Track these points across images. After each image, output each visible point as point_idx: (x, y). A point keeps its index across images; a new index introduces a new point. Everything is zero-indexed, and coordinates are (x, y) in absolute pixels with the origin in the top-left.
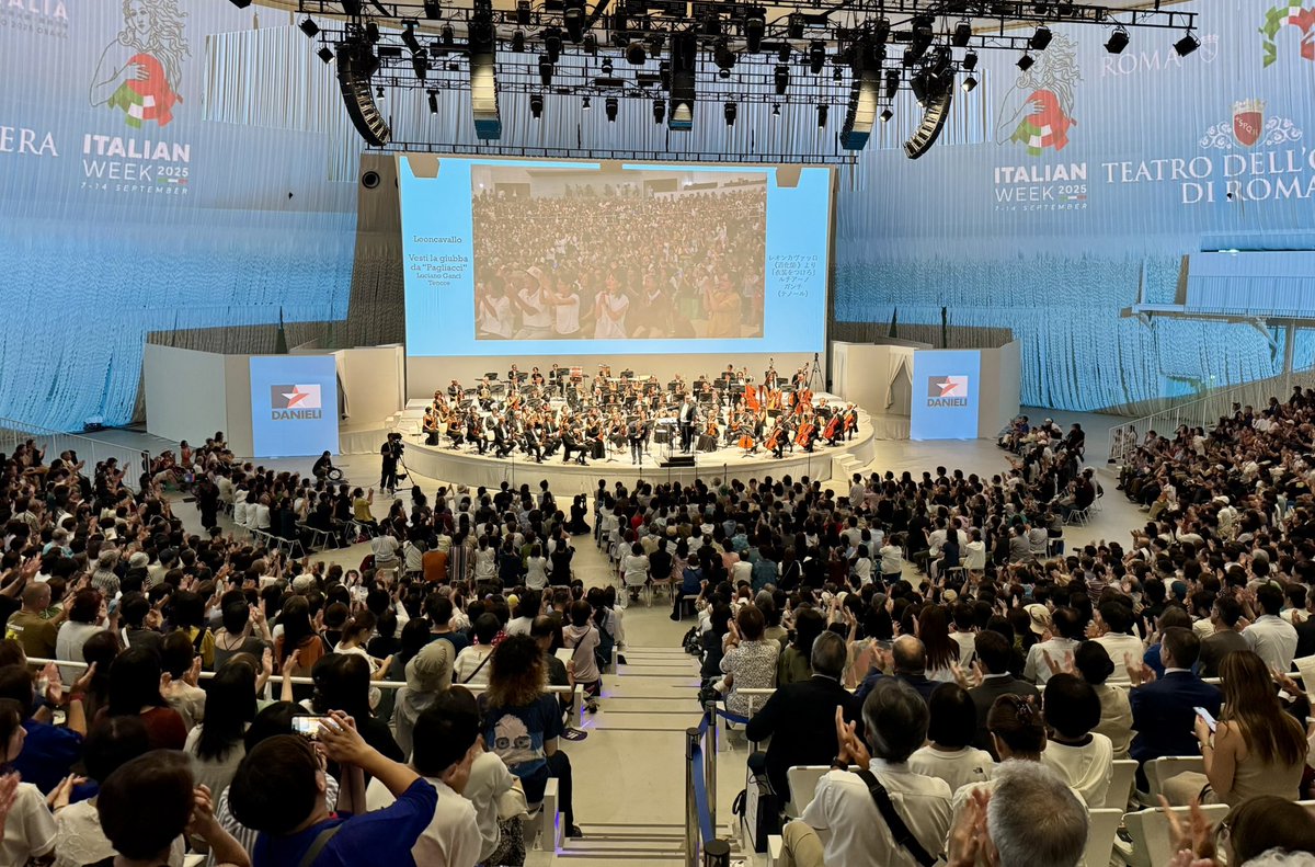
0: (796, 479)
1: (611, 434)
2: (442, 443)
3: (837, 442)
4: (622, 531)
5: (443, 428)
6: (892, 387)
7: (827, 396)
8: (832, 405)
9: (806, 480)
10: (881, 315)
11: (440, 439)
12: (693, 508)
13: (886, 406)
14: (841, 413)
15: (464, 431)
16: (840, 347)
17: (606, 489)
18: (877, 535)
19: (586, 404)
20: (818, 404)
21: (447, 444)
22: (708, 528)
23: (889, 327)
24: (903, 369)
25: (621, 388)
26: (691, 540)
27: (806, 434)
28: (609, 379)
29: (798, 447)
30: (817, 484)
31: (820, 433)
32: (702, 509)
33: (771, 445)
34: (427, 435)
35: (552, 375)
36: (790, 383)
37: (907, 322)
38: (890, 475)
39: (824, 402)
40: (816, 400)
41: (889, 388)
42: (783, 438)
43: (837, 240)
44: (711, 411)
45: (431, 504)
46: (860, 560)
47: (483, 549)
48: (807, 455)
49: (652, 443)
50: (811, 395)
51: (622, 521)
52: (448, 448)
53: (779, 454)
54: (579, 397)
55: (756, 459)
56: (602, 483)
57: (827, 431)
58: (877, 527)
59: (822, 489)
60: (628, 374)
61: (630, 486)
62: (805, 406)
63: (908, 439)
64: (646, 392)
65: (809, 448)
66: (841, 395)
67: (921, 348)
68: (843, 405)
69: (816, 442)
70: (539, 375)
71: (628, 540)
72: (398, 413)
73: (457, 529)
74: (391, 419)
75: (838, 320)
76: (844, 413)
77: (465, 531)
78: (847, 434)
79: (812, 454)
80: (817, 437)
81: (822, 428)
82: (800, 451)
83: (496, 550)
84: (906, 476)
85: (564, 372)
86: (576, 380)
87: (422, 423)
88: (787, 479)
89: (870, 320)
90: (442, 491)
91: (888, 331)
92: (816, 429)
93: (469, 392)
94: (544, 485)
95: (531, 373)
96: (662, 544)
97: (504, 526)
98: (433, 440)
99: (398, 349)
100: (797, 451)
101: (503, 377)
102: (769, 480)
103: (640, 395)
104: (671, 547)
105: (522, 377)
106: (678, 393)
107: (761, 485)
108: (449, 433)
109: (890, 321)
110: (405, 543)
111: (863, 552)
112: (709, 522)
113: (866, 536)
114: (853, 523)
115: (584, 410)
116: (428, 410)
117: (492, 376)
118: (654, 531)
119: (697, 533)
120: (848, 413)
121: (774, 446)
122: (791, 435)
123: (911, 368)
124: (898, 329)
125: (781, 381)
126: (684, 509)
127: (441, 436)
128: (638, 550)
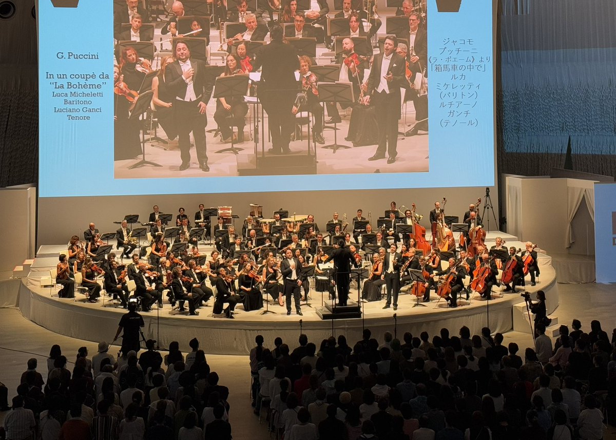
0: (475, 331)
1: (267, 283)
2: (78, 295)
3: (517, 287)
4: (284, 396)
5: (78, 277)
6: (572, 224)
7: (503, 236)
8: (508, 245)
9: (486, 331)
10: (555, 144)
11: (76, 290)
12: (364, 369)
13: (567, 246)
14: (519, 255)
15: (100, 281)
16: (513, 182)
17: (265, 345)
18: (572, 397)
19: (237, 249)
20: (494, 244)
21: (83, 296)
22: (382, 391)
23: (564, 158)
24: (583, 205)
25: (275, 229)
26: (363, 408)
27: (482, 279)
28: (261, 220)
29: (475, 294)
30: (499, 337)
31: (498, 277)
32: (374, 368)
33: (444, 291)
34: (60, 287)
35: (198, 217)
36: (461, 222)
37: (583, 152)
38: (577, 324)
39: (500, 242)
40: (490, 240)
41: (569, 225)
42: (457, 285)
43: (503, 65)
44: (376, 255)
45: (70, 367)
46: (556, 428)
47: (130, 419)
48: (485, 303)
49: (313, 293)
50: (484, 235)
51: (284, 385)
52: (83, 301)
53: (453, 304)
54: (231, 240)
55: (430, 307)
56: (260, 340)
57: (504, 274)
58: (569, 386)
59: (505, 343)
60: (284, 214)
61: (292, 342)
62: (480, 248)
63: (594, 281)
64: (301, 235)
65: (486, 294)
66: (516, 233)
67: (602, 181)
68: (520, 246)
69: (494, 288)
70: (185, 216)
71: (292, 406)
72: (28, 262)
73: (100, 396)
74: (20, 268)
75: (508, 150)
76: (523, 254)
77: (109, 399)
78: (528, 278)
79: (491, 302)
80: (495, 283)
81: (500, 272)
82: (476, 298)
83: (145, 419)
84: (596, 325)
85: (213, 212)
86: (226, 221)
87: (55, 272)
88: (465, 331)
89: (543, 150)
90: (83, 351)
91: (563, 163)
92: (494, 272)
93: (107, 237)
94: (194, 343)
95: (175, 214)
96: (331, 412)
97: (153, 392)
98: (67, 292)
99: (31, 190)
100: (474, 300)
101: (144, 220)
102: (445, 332)
103: (295, 236)
104: (341, 414)
105: (165, 219)
106: (337, 234)
107: (436, 339)
108: (84, 283)
109: (565, 152)
110: (43, 414)
111: (560, 417)
112: (381, 383)
113: (557, 397)
114: (545, 382)
115: (236, 255)
116: (62, 258)
117: (132, 219)
118: (321, 396)
119: (370, 399)
120: (527, 254)
121: (447, 294)
122: (466, 281)
123: (593, 203)
124: (573, 161)
125: (450, 220)
126: (353, 370)
127: (77, 287)
128: (304, 417)
